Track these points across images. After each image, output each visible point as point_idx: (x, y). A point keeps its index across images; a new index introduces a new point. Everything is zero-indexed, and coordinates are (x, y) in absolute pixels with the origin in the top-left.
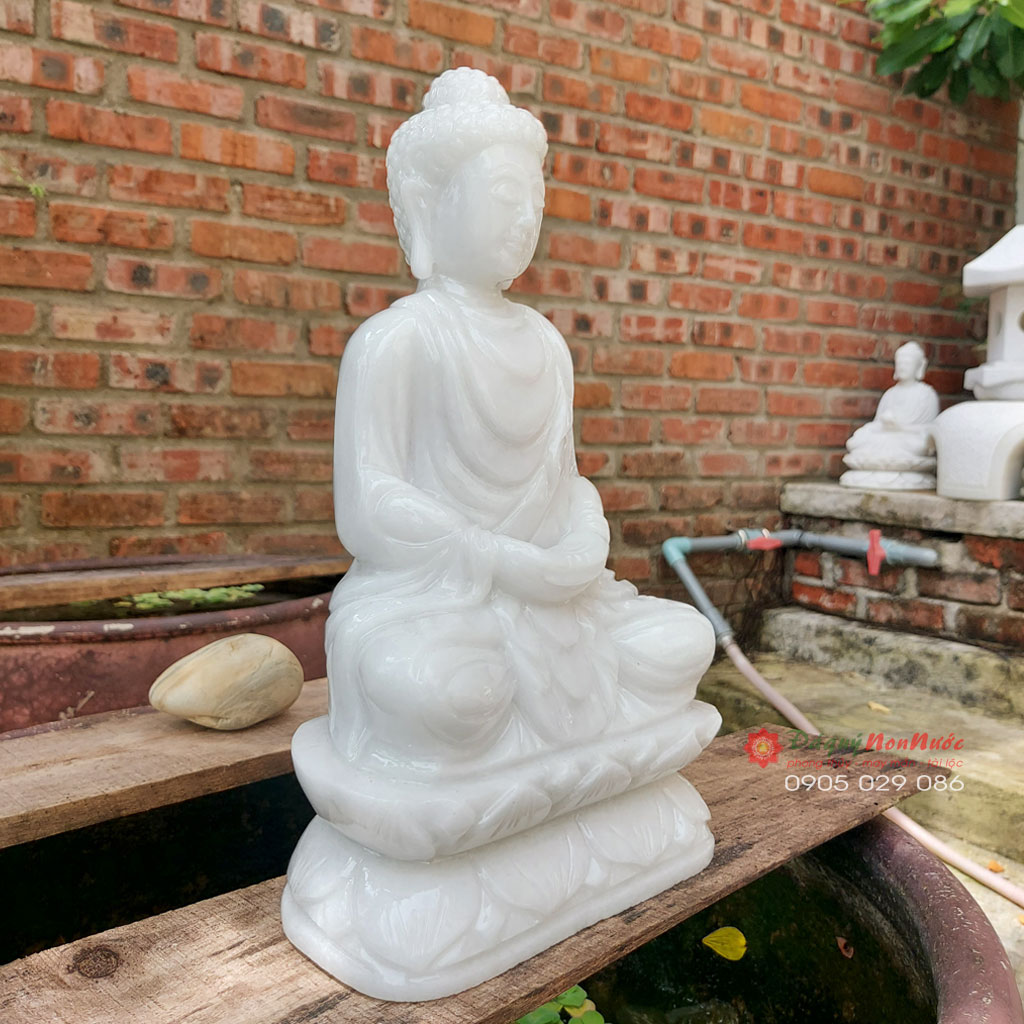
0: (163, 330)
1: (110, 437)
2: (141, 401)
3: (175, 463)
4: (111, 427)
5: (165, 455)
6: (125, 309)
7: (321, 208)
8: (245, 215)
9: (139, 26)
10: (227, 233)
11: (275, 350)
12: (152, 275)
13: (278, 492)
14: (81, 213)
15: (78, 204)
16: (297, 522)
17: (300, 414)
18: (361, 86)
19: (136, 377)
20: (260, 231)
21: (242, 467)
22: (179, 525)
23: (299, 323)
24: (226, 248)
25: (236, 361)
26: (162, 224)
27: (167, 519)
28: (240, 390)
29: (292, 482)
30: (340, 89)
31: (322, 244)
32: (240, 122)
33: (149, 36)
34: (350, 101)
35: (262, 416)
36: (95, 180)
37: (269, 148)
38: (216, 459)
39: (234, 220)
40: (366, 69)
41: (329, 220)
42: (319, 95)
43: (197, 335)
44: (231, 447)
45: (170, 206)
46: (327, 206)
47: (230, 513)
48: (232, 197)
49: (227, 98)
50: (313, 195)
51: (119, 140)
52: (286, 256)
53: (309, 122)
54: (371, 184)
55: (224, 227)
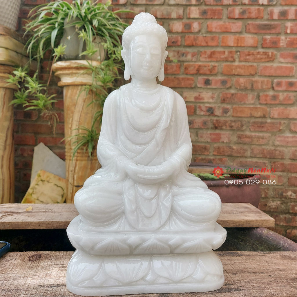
0: (213, 98)
1: (196, 128)
2: (205, 118)
3: (213, 137)
4: (196, 126)
5: (211, 134)
6: (202, 92)
7: (266, 56)
8: (240, 61)
9: (212, 10)
10: (234, 67)
11: (247, 102)
12: (210, 82)
13: (245, 147)
14: (192, 66)
15: (191, 63)
16: (251, 157)
17: (255, 123)
18: (283, 14)
19: (204, 111)
20: (244, 66)
21: (235, 139)
22: (214, 155)
23: (256, 94)
24: (233, 72)
25: (234, 106)
26: (214, 67)
27: (210, 153)
28: (235, 115)
29: (250, 144)
30: (276, 17)
31: (266, 68)
32: (241, 33)
33: (214, 12)
34: (279, 20)
35: (241, 123)
36: (196, 56)
37: (249, 39)
38: (226, 136)
39: (237, 63)
40: (286, 8)
41: (269, 60)
42: (268, 20)
43: (222, 99)
44: (231, 133)
45: (217, 61)
46: (268, 55)
47: (229, 153)
48: (236, 56)
49: (237, 26)
50: (263, 52)
51: (204, 44)
52: (253, 73)
53: (264, 29)
54: (285, 46)
55: (233, 66)
